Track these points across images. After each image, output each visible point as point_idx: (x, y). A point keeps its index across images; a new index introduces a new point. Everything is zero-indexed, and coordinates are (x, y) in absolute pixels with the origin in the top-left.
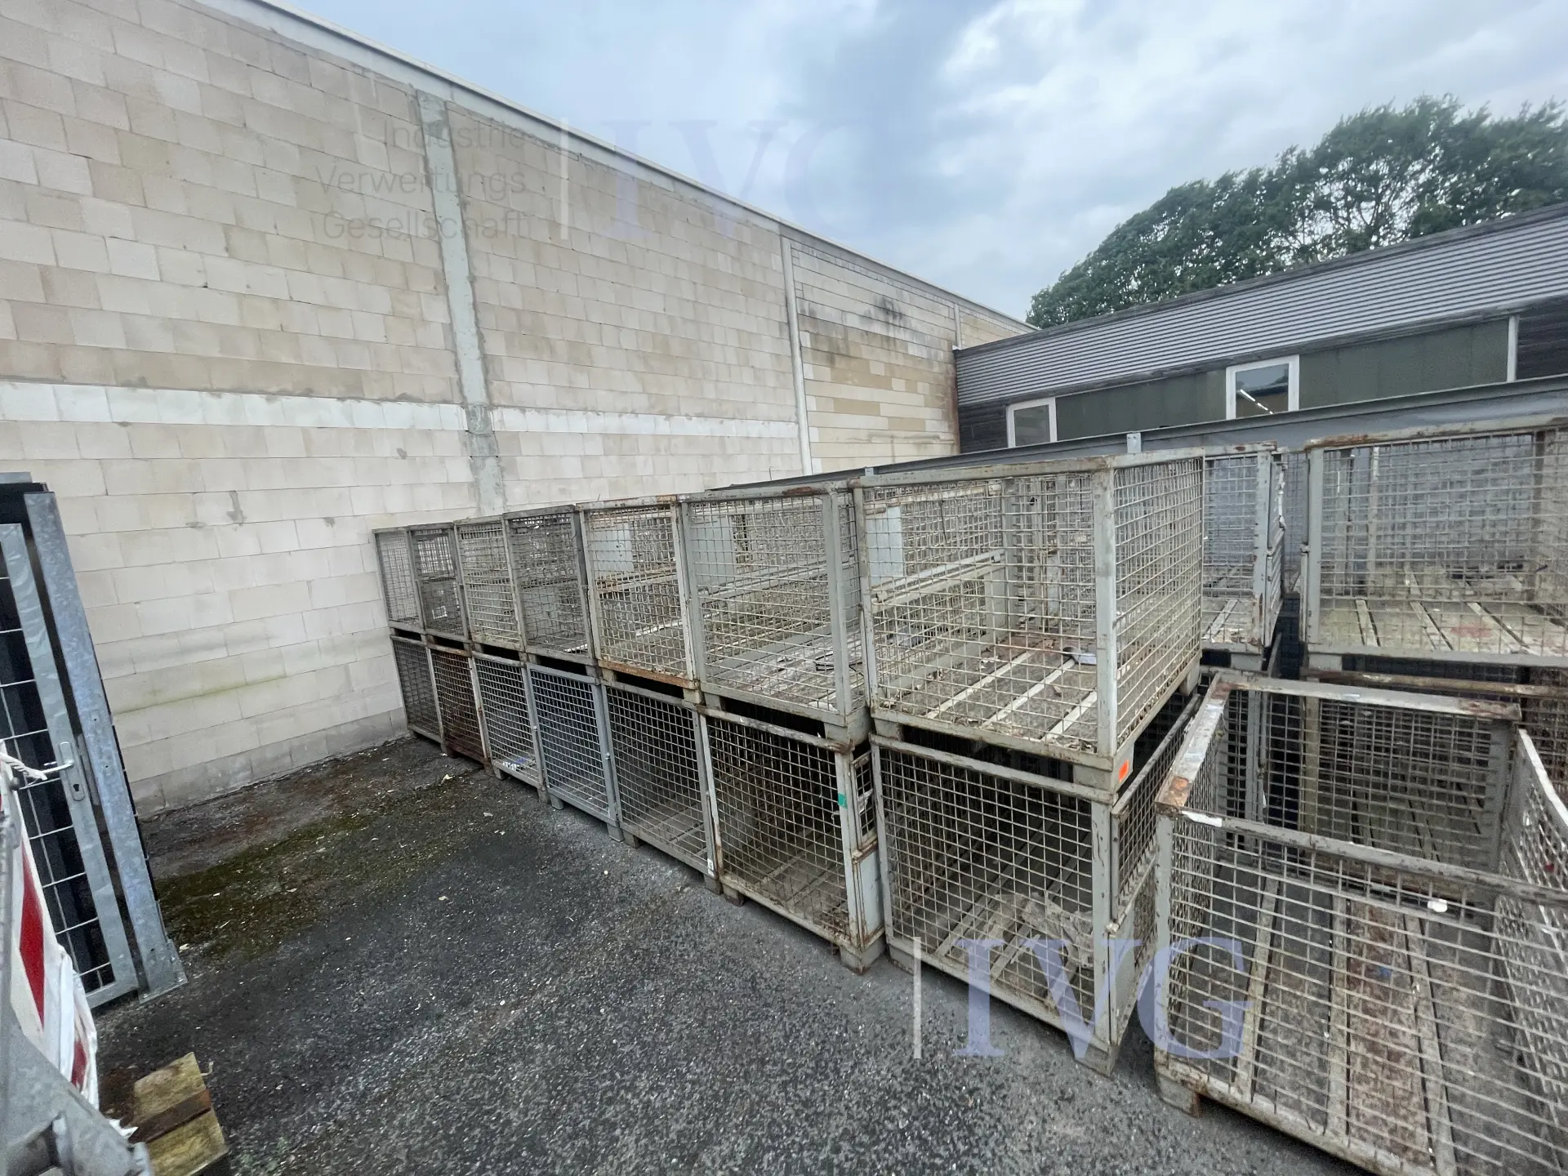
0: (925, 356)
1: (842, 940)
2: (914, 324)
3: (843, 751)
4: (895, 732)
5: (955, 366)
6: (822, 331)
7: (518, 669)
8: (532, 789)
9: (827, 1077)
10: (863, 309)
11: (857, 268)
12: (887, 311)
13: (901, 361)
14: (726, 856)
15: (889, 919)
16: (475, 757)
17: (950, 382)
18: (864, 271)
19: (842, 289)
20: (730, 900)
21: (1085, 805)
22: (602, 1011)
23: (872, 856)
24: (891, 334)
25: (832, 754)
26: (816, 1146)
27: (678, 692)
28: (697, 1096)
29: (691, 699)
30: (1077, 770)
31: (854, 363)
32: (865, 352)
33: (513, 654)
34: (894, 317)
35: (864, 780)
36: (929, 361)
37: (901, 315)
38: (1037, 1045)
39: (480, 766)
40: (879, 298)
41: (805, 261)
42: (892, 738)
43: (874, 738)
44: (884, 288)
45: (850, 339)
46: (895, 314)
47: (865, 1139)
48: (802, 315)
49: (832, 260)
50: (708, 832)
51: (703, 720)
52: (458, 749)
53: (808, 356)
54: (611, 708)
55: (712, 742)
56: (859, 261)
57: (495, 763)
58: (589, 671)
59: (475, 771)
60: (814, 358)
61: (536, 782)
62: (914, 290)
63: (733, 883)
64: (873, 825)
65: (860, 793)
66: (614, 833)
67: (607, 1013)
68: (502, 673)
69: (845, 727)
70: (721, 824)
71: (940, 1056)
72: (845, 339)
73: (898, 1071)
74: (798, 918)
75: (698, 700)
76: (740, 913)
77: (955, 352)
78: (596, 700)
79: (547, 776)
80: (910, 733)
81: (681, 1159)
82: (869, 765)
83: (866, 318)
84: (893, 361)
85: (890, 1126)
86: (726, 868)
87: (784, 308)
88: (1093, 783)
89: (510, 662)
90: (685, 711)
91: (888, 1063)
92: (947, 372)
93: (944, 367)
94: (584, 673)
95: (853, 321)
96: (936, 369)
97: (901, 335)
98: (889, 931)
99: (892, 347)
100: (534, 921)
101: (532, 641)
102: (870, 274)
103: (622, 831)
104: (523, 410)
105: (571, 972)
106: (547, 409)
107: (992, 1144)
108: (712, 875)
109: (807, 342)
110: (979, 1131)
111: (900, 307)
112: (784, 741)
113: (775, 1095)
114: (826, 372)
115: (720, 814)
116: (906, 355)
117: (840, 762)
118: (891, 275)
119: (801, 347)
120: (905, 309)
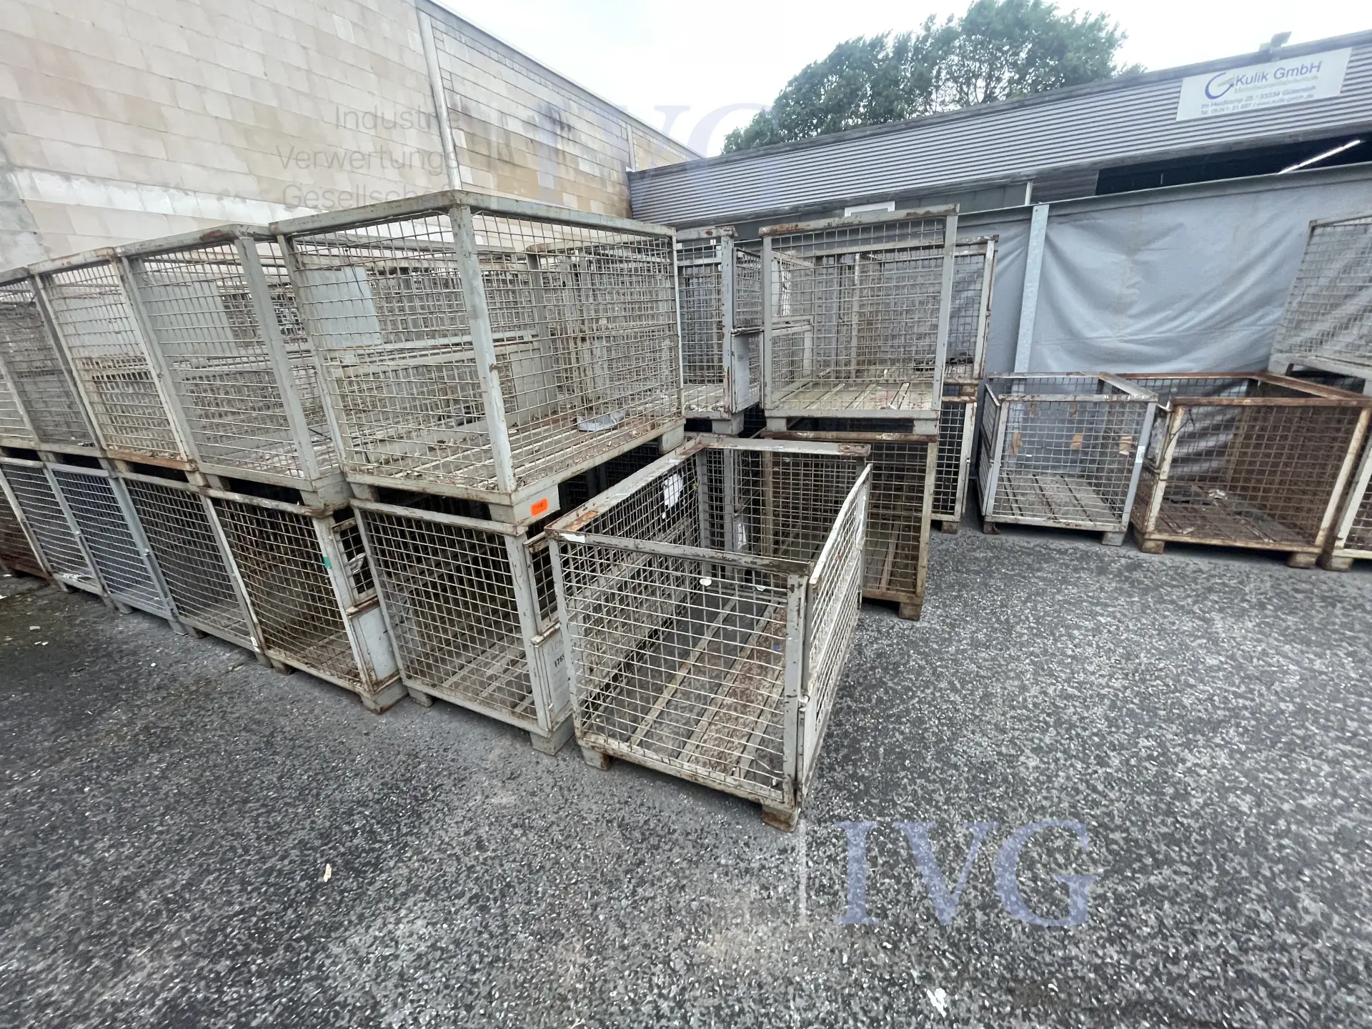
0: (597, 173)
1: (358, 688)
2: (584, 139)
3: (321, 515)
4: (367, 494)
5: (629, 188)
6: (480, 132)
7: (40, 470)
8: (95, 597)
9: (305, 801)
10: (525, 114)
11: (516, 67)
12: (554, 121)
13: (571, 176)
14: (264, 631)
15: (400, 665)
16: (34, 572)
17: (625, 205)
18: (524, 72)
19: (501, 88)
20: (280, 671)
21: (500, 538)
22: (87, 789)
23: (375, 611)
24: (559, 146)
25: (308, 520)
26: (264, 859)
27: (180, 476)
28: (160, 843)
29: (196, 481)
30: (492, 509)
31: (518, 171)
32: (530, 162)
33: (31, 454)
34: (562, 128)
35: (351, 543)
36: (602, 180)
37: (570, 127)
38: (508, 743)
39: (44, 581)
40: (543, 104)
41: (451, 45)
42: (367, 500)
43: (355, 503)
44: (547, 94)
45: (513, 145)
46: (562, 125)
47: (317, 843)
48: (452, 110)
49: (485, 50)
50: (245, 612)
51: (209, 502)
52: (18, 567)
53: (465, 158)
54: (134, 502)
55: (224, 525)
56: (517, 58)
57: (56, 576)
58: (103, 463)
59: (40, 588)
60: (471, 160)
61: (96, 589)
62: (583, 103)
63: (277, 655)
64: (371, 585)
65: (350, 556)
66: (176, 628)
67: (91, 790)
68: (30, 478)
69: (315, 492)
70: (253, 604)
71: (423, 766)
72: (508, 145)
73: (378, 784)
74: (325, 676)
75: (201, 483)
76: (286, 681)
77: (629, 174)
78: (117, 495)
79: (104, 582)
80: (385, 494)
81: (114, 900)
82: (355, 529)
83: (529, 124)
84: (562, 172)
85: (346, 828)
86: (267, 643)
87: (430, 100)
88: (503, 518)
89: (30, 463)
90: (194, 495)
91: (370, 780)
92: (621, 194)
93: (618, 188)
94: (99, 467)
95: (514, 126)
96: (610, 189)
97: (570, 148)
98: (403, 674)
99: (561, 160)
100: (44, 721)
101: (45, 437)
102: (532, 76)
103: (182, 625)
104: (67, 177)
105: (68, 760)
106: (105, 180)
107: (433, 823)
108: (257, 650)
109: (462, 141)
110: (426, 816)
111: (565, 117)
112: (272, 513)
113: (246, 826)
115: (250, 595)
116: (577, 171)
117: (318, 527)
118: (557, 81)
119: (455, 146)
120: (573, 121)
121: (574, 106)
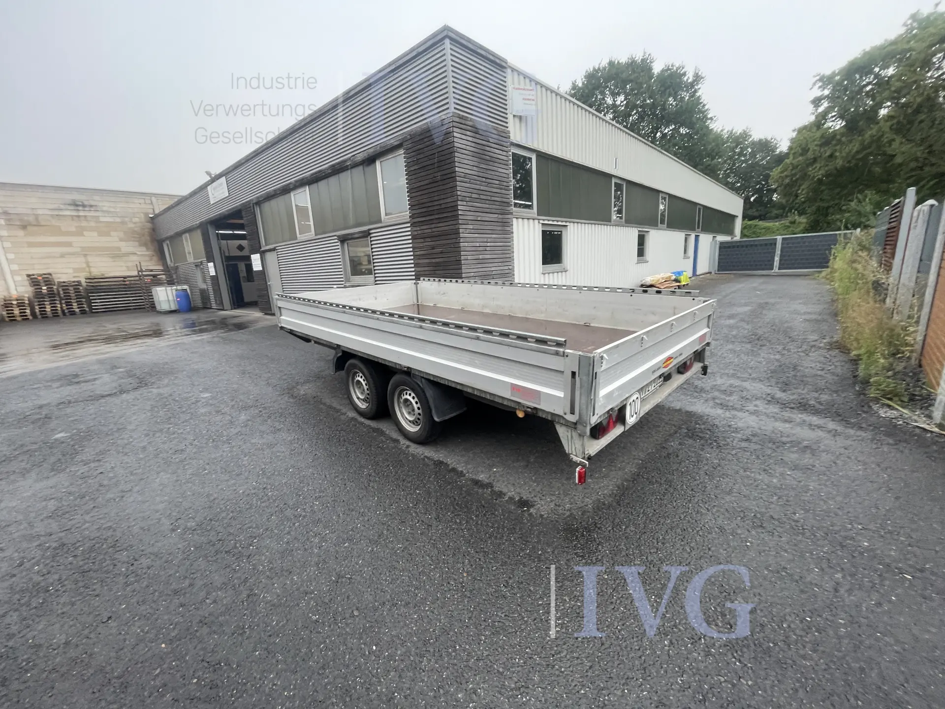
0: (118, 220)
2: (105, 209)
5: (151, 224)
6: (14, 218)
10: (52, 207)
11: (46, 191)
12: (77, 205)
13: (92, 224)
17: (147, 230)
18: (53, 191)
19: (32, 200)
24: (81, 214)
31: (45, 228)
32: (56, 223)
36: (123, 223)
37: (91, 206)
40: (67, 201)
44: (72, 196)
45: (40, 218)
46: (84, 206)
60: (9, 228)
62: (104, 195)
72: (36, 219)
77: (152, 217)
83: (56, 209)
84: (85, 225)
92: (142, 226)
93: (138, 225)
95: (40, 212)
96: (131, 225)
97: (92, 214)
99: (83, 219)
102: (59, 192)
111: (90, 203)
114: (21, 233)
116: (98, 222)
118: (82, 191)
120: (92, 203)
121: (96, 198)
